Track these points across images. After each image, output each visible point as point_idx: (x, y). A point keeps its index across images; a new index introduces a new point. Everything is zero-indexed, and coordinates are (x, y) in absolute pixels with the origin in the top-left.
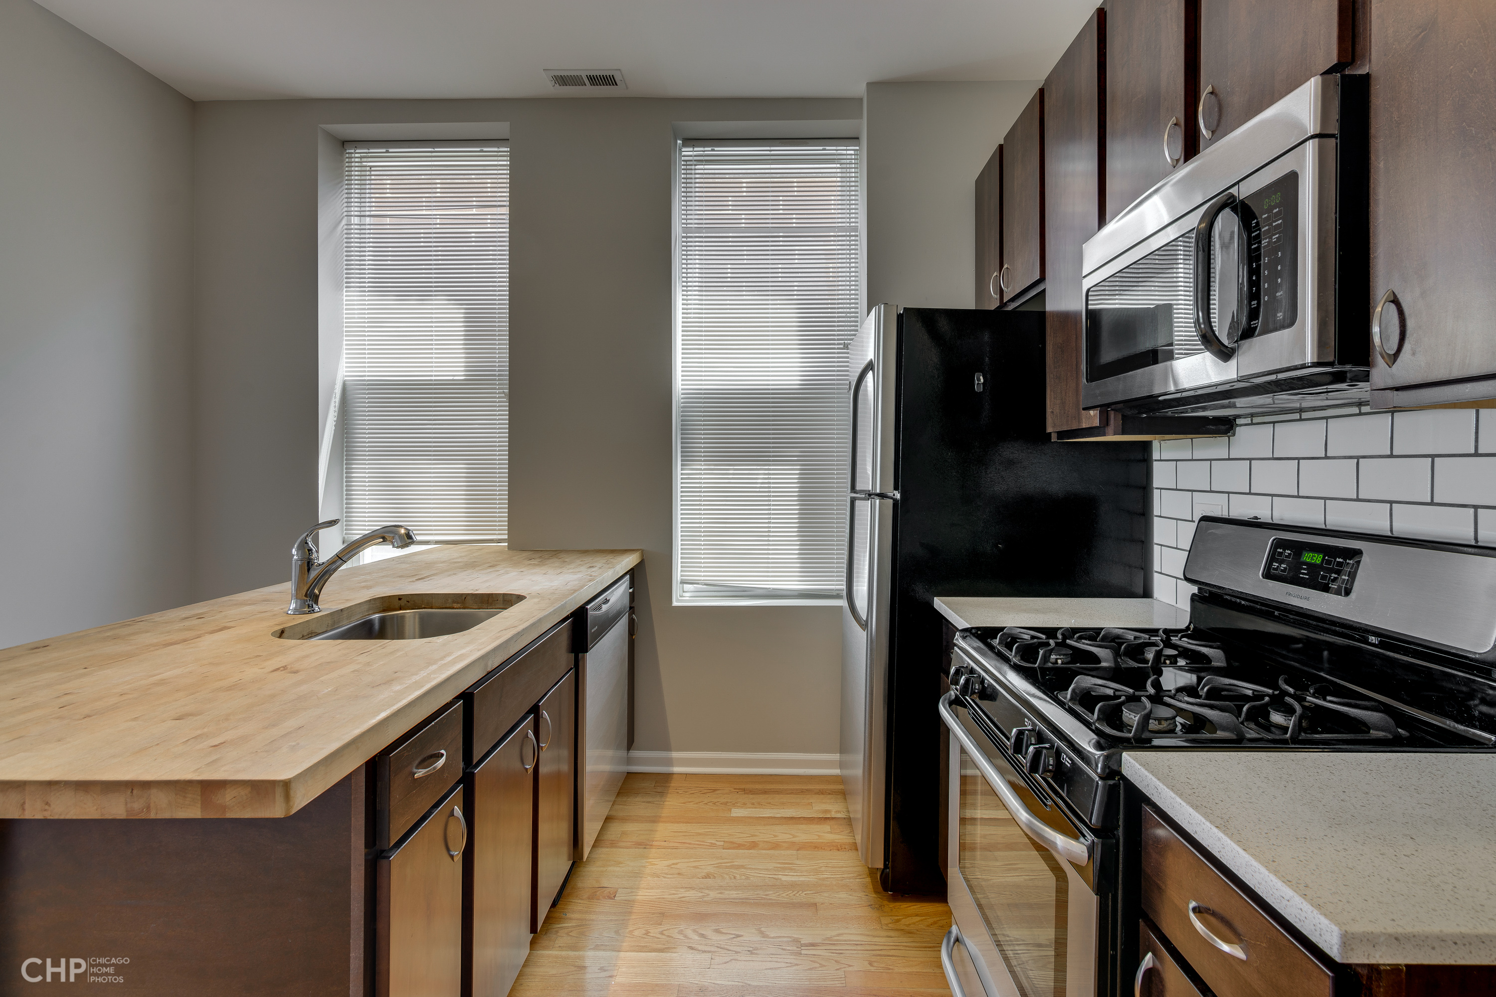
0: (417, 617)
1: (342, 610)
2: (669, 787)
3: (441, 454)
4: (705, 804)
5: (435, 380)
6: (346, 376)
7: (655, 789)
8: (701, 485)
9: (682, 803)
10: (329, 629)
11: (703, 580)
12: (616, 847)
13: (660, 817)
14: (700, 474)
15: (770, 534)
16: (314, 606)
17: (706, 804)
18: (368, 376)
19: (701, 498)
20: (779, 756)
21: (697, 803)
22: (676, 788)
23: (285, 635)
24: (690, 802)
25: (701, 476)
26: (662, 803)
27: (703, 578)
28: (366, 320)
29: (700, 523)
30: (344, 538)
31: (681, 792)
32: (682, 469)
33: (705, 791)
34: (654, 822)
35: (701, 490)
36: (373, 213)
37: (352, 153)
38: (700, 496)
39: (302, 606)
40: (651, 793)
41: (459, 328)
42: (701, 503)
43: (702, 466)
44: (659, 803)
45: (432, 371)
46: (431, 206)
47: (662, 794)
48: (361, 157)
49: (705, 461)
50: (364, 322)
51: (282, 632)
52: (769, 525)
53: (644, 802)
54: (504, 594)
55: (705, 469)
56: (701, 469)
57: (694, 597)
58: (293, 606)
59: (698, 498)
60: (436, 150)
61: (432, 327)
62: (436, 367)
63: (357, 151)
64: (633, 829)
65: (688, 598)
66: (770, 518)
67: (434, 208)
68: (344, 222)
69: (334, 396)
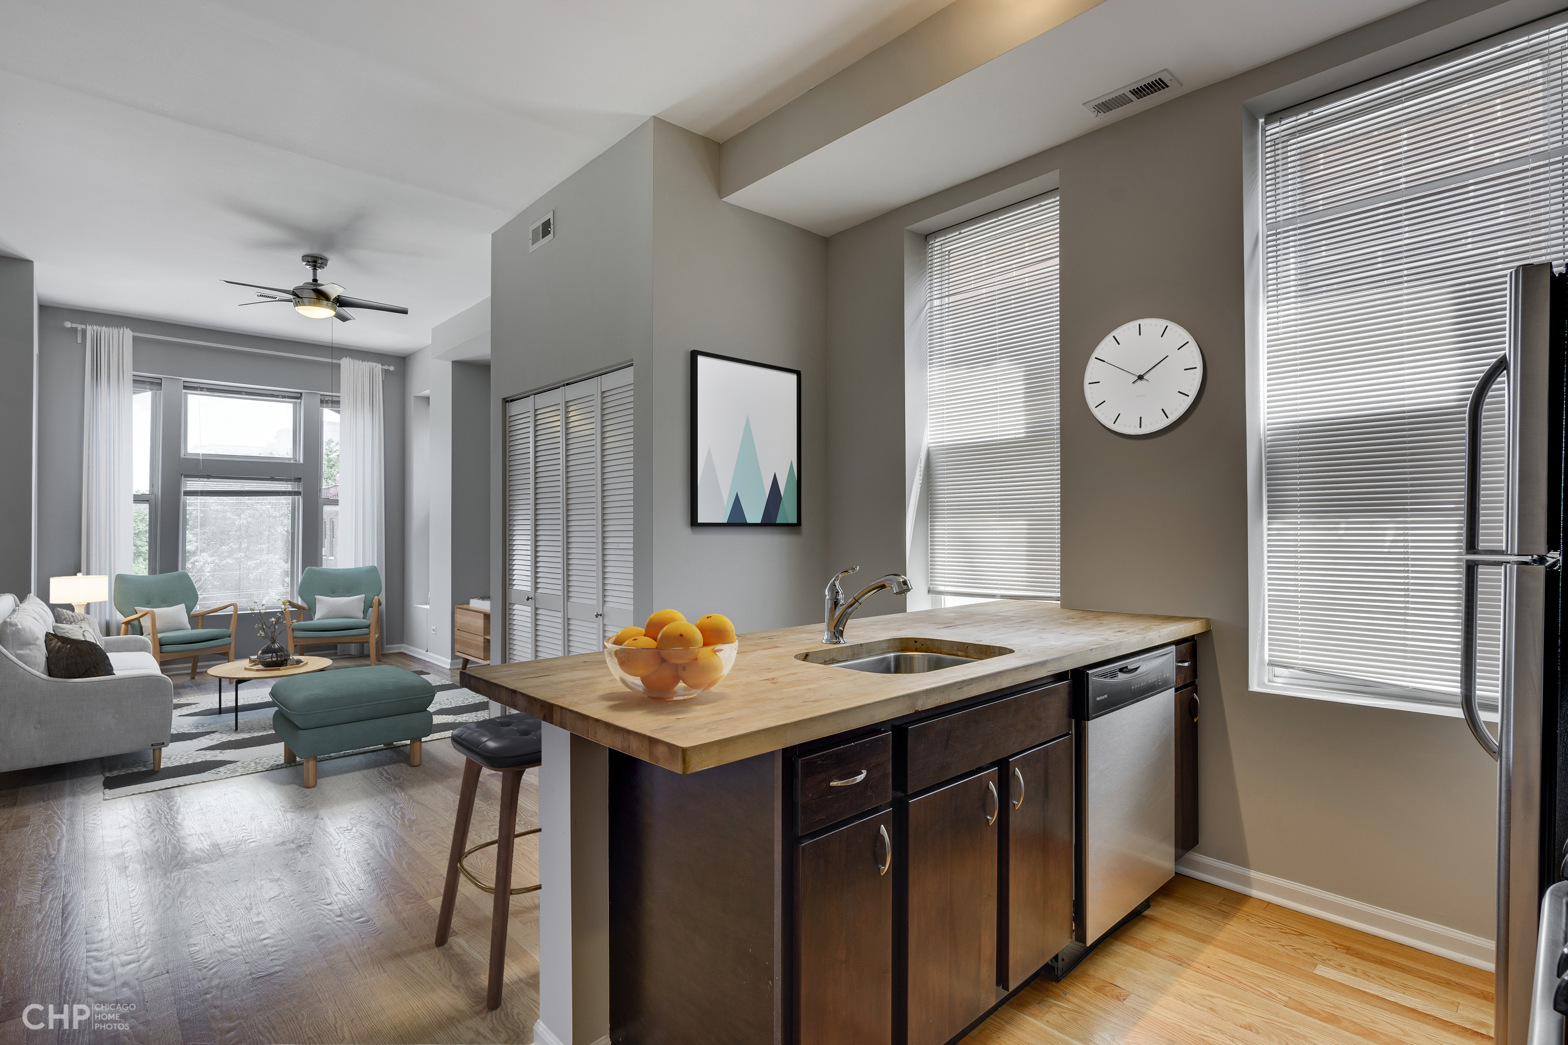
0: (926, 659)
1: (861, 644)
2: (1239, 910)
3: (1006, 511)
4: (1281, 945)
5: (1000, 440)
6: (930, 443)
7: (1220, 906)
8: (1296, 543)
9: (1248, 934)
10: (849, 659)
11: (1301, 665)
12: (1146, 951)
13: (1213, 939)
14: (1296, 529)
15: (1407, 611)
16: (840, 639)
17: (1283, 946)
18: (947, 441)
19: (1297, 560)
20: (1418, 923)
21: (1270, 941)
22: (1247, 914)
23: (809, 658)
24: (1261, 936)
25: (1296, 532)
26: (1222, 924)
27: (1301, 662)
28: (945, 391)
29: (1297, 591)
30: (929, 588)
31: (1252, 921)
32: (1269, 523)
33: (1288, 931)
34: (1203, 941)
35: (1296, 549)
36: (951, 292)
37: (933, 244)
38: (1296, 557)
39: (832, 638)
40: (1212, 908)
41: (1019, 387)
42: (1297, 566)
43: (1299, 519)
44: (1218, 923)
45: (997, 431)
46: (995, 274)
47: (1226, 915)
48: (941, 245)
49: (1301, 512)
50: (943, 393)
51: (807, 655)
52: (1407, 599)
53: (1200, 916)
54: (999, 647)
55: (1302, 523)
56: (1296, 523)
57: (1290, 684)
58: (826, 637)
59: (1294, 560)
60: (999, 218)
61: (997, 389)
62: (1000, 427)
63: (937, 241)
64: (1175, 941)
65: (1280, 685)
66: (1407, 590)
67: (999, 274)
68: (928, 306)
69: (919, 461)
